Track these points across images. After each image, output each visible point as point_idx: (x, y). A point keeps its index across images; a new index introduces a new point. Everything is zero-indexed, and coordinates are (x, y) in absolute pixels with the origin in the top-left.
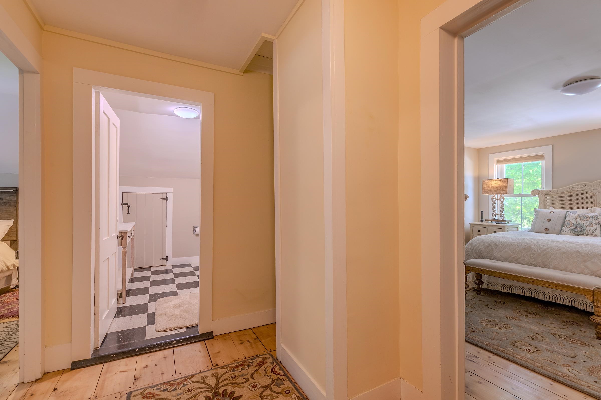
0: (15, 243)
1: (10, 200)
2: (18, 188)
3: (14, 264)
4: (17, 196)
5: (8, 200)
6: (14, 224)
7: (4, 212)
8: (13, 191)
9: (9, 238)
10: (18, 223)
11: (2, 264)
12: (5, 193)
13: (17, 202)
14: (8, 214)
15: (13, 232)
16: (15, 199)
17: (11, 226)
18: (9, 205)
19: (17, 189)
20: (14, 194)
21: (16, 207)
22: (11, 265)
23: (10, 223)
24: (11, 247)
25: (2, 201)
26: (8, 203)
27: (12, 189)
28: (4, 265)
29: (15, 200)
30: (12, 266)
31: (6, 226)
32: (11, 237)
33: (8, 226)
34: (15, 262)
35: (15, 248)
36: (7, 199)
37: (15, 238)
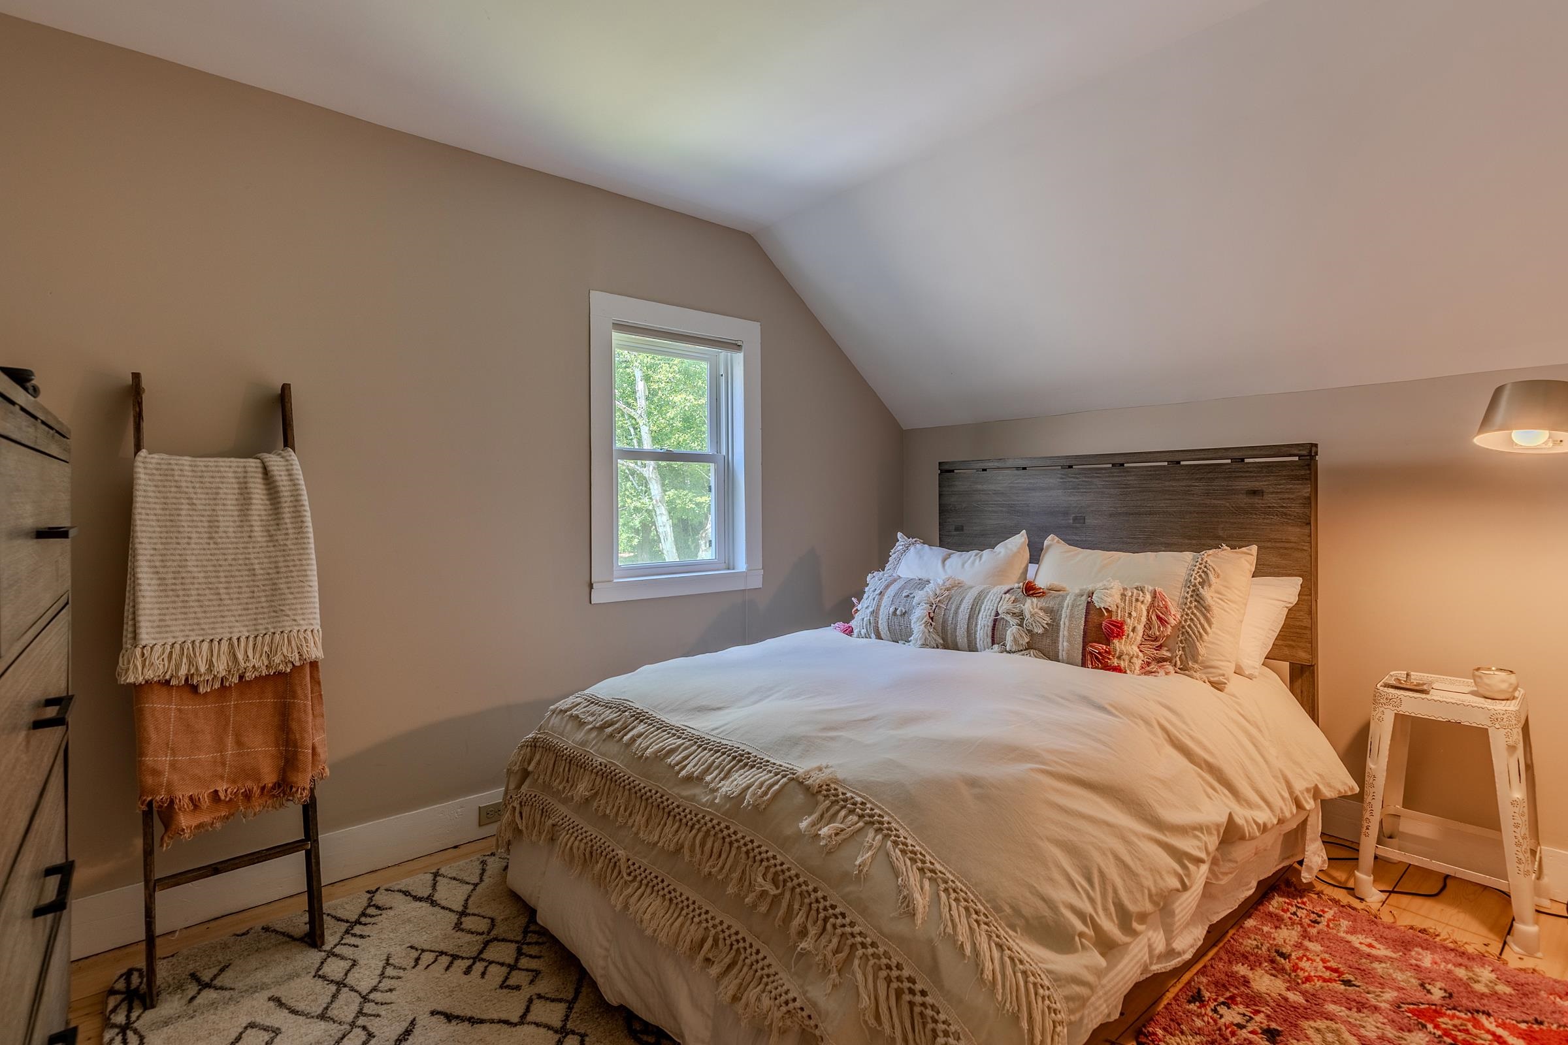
0: (1307, 673)
1: (1286, 496)
2: (1316, 445)
3: (1316, 785)
4: (1313, 479)
5: (1280, 496)
6: (1303, 595)
7: (1269, 544)
8: (1296, 459)
9: (1286, 648)
10: (1316, 593)
11: (1278, 784)
12: (1270, 469)
13: (1313, 504)
14: (1282, 551)
15: (1301, 627)
16: (1306, 491)
17: (1291, 605)
18: (1286, 514)
19: (1314, 449)
20: (1303, 472)
21: (1310, 524)
22: (1308, 790)
23: (1287, 590)
24: (1292, 690)
25: (1260, 501)
26: (1283, 507)
27: (1296, 452)
28: (1286, 795)
29: (1308, 495)
30: (1312, 795)
31: (1278, 602)
32: (1293, 647)
33: (1284, 603)
34: (1319, 775)
35: (1305, 693)
36: (1277, 492)
37: (1309, 657)
